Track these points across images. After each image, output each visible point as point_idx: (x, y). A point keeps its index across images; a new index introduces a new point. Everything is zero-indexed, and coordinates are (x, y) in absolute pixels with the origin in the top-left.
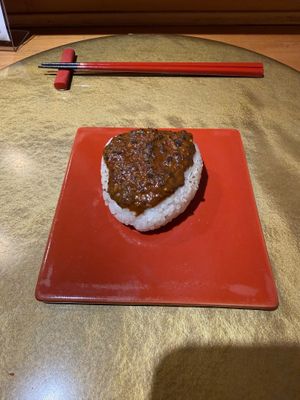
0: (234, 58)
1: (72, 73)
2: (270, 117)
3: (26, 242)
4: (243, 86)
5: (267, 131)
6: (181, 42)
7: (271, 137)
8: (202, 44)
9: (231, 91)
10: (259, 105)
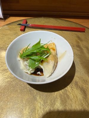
0: (74, 26)
1: (25, 27)
2: (85, 44)
3: (7, 80)
4: (76, 34)
5: (84, 49)
6: (57, 20)
7: (85, 51)
8: (64, 21)
9: (73, 36)
10: (81, 40)
